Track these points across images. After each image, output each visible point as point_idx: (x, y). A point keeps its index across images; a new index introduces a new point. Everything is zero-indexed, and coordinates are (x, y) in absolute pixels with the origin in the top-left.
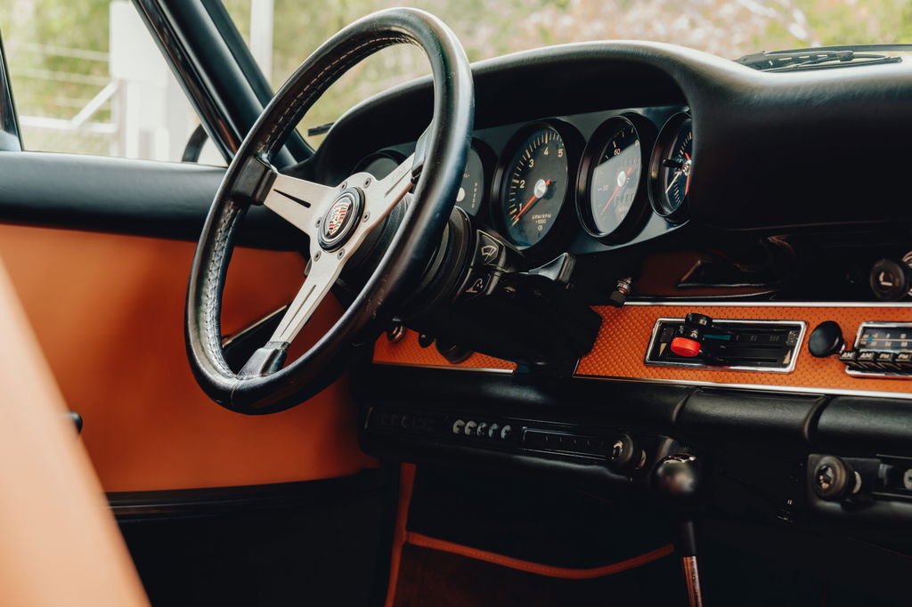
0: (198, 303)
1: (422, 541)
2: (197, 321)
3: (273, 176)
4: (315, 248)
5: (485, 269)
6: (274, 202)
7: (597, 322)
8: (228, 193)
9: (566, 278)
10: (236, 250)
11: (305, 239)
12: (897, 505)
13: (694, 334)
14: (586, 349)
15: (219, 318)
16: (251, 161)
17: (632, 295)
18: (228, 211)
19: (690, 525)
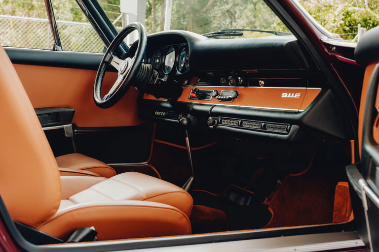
0: (96, 85)
1: (158, 141)
2: (96, 89)
3: (113, 58)
4: (119, 74)
5: (154, 78)
6: (113, 63)
7: (182, 90)
8: (104, 61)
9: (166, 81)
10: (106, 72)
11: (117, 71)
12: (220, 126)
13: (195, 92)
14: (179, 95)
15: (101, 88)
16: (109, 54)
17: (188, 84)
18: (104, 65)
19: (187, 131)
